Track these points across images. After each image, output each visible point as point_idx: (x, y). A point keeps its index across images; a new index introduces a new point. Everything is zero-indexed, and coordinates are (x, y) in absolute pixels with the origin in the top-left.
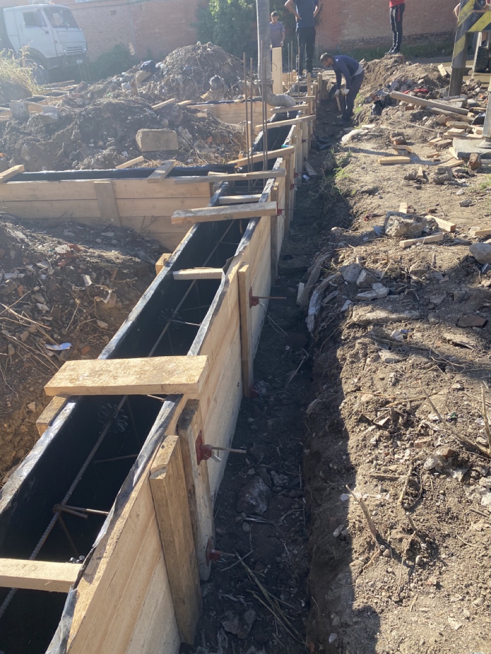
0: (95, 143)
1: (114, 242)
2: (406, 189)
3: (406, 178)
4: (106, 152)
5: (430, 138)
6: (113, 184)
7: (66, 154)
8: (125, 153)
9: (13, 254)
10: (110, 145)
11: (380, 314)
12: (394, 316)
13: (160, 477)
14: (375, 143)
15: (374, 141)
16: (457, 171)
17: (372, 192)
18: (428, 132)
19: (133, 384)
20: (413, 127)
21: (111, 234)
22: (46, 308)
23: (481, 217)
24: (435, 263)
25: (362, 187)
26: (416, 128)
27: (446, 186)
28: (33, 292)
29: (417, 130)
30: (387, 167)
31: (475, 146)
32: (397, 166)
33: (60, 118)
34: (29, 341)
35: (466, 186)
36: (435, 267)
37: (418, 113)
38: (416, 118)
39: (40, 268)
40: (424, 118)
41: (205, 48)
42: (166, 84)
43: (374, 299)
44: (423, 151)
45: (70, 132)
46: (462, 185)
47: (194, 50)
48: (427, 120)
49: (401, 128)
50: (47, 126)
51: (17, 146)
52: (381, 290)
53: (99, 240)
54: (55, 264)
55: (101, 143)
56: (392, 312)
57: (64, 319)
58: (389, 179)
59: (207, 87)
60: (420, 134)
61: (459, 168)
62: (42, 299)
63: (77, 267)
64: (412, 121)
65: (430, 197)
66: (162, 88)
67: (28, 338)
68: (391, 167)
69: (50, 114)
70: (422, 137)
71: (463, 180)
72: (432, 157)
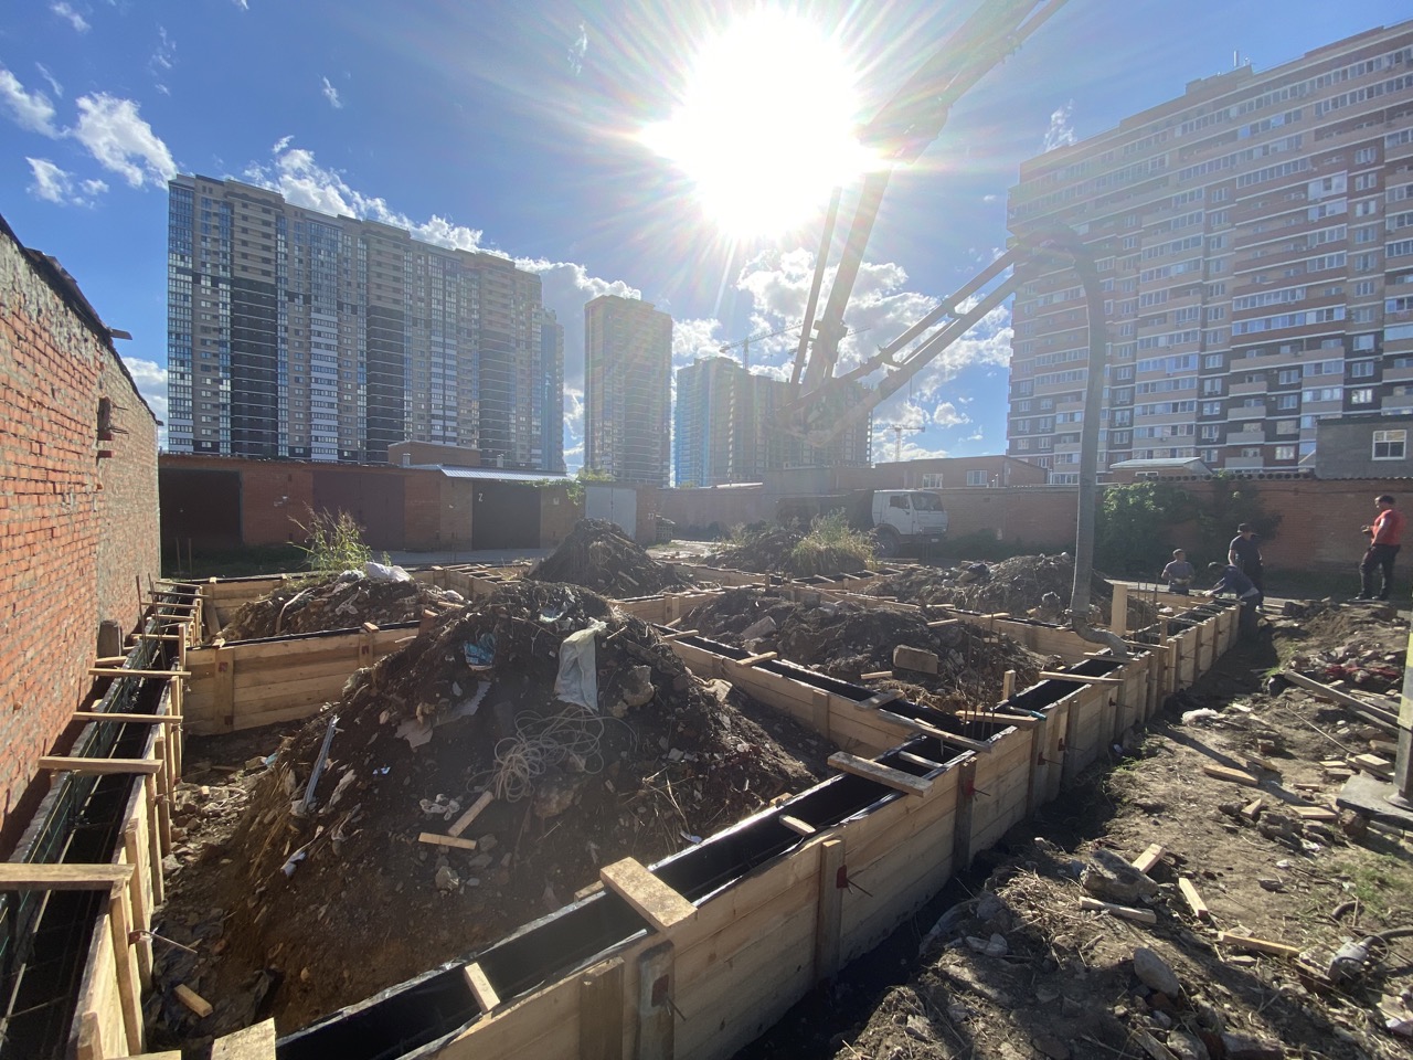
0: (855, 646)
1: (813, 752)
2: (1209, 825)
3: (1220, 808)
4: (859, 657)
5: (1330, 757)
6: (828, 697)
7: (825, 649)
8: (878, 663)
9: (701, 738)
10: (866, 652)
11: (966, 975)
12: (977, 986)
13: (586, 983)
14: (1228, 737)
15: (1229, 734)
16: (1312, 828)
17: (1149, 810)
18: (1332, 747)
19: (638, 901)
20: (1313, 730)
21: (814, 743)
22: (700, 796)
23: (1278, 916)
24: (1091, 948)
25: (1141, 797)
26: (1316, 734)
27: (1274, 845)
28: (698, 779)
29: (1317, 737)
30: (1214, 780)
31: (1380, 797)
32: (1231, 784)
33: (836, 616)
34: (669, 821)
35: (1312, 857)
36: (1086, 954)
37: (1332, 711)
38: (1324, 718)
39: (715, 758)
40: (1340, 723)
41: (1047, 562)
42: (989, 590)
43: (980, 953)
44: (1296, 775)
45: (837, 630)
46: (1305, 853)
47: (1034, 561)
48: (1343, 726)
49: (1290, 727)
50: (822, 619)
51: (789, 632)
52: (996, 945)
53: (800, 745)
54: (727, 759)
55: (859, 648)
56: (979, 980)
57: (709, 813)
58: (1195, 801)
59: (1037, 602)
60: (1315, 746)
61: (1319, 824)
62: (700, 788)
63: (746, 769)
64: (1317, 720)
65: (1229, 852)
66: (983, 592)
67: (670, 818)
68: (1219, 782)
69: (827, 610)
70: (1318, 750)
71: (1314, 846)
72: (1303, 788)
